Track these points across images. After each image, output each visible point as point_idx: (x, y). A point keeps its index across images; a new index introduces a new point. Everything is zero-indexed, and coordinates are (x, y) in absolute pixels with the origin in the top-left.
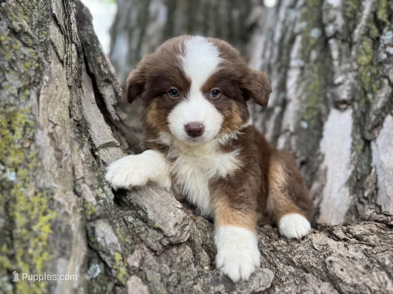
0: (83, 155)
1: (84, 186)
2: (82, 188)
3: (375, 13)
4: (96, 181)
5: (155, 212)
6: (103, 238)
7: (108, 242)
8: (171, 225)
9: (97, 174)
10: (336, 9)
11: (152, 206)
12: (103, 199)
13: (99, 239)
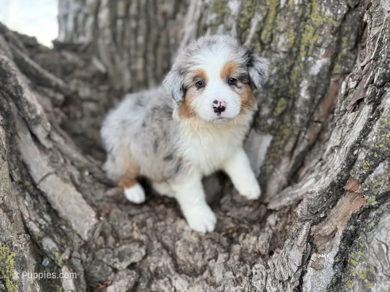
0: (26, 203)
1: (31, 223)
2: (30, 225)
3: (259, 33)
4: (38, 216)
5: (76, 224)
6: (47, 247)
7: (50, 248)
8: (86, 232)
9: (38, 211)
10: (234, 16)
11: (75, 221)
12: (44, 225)
13: (45, 248)
